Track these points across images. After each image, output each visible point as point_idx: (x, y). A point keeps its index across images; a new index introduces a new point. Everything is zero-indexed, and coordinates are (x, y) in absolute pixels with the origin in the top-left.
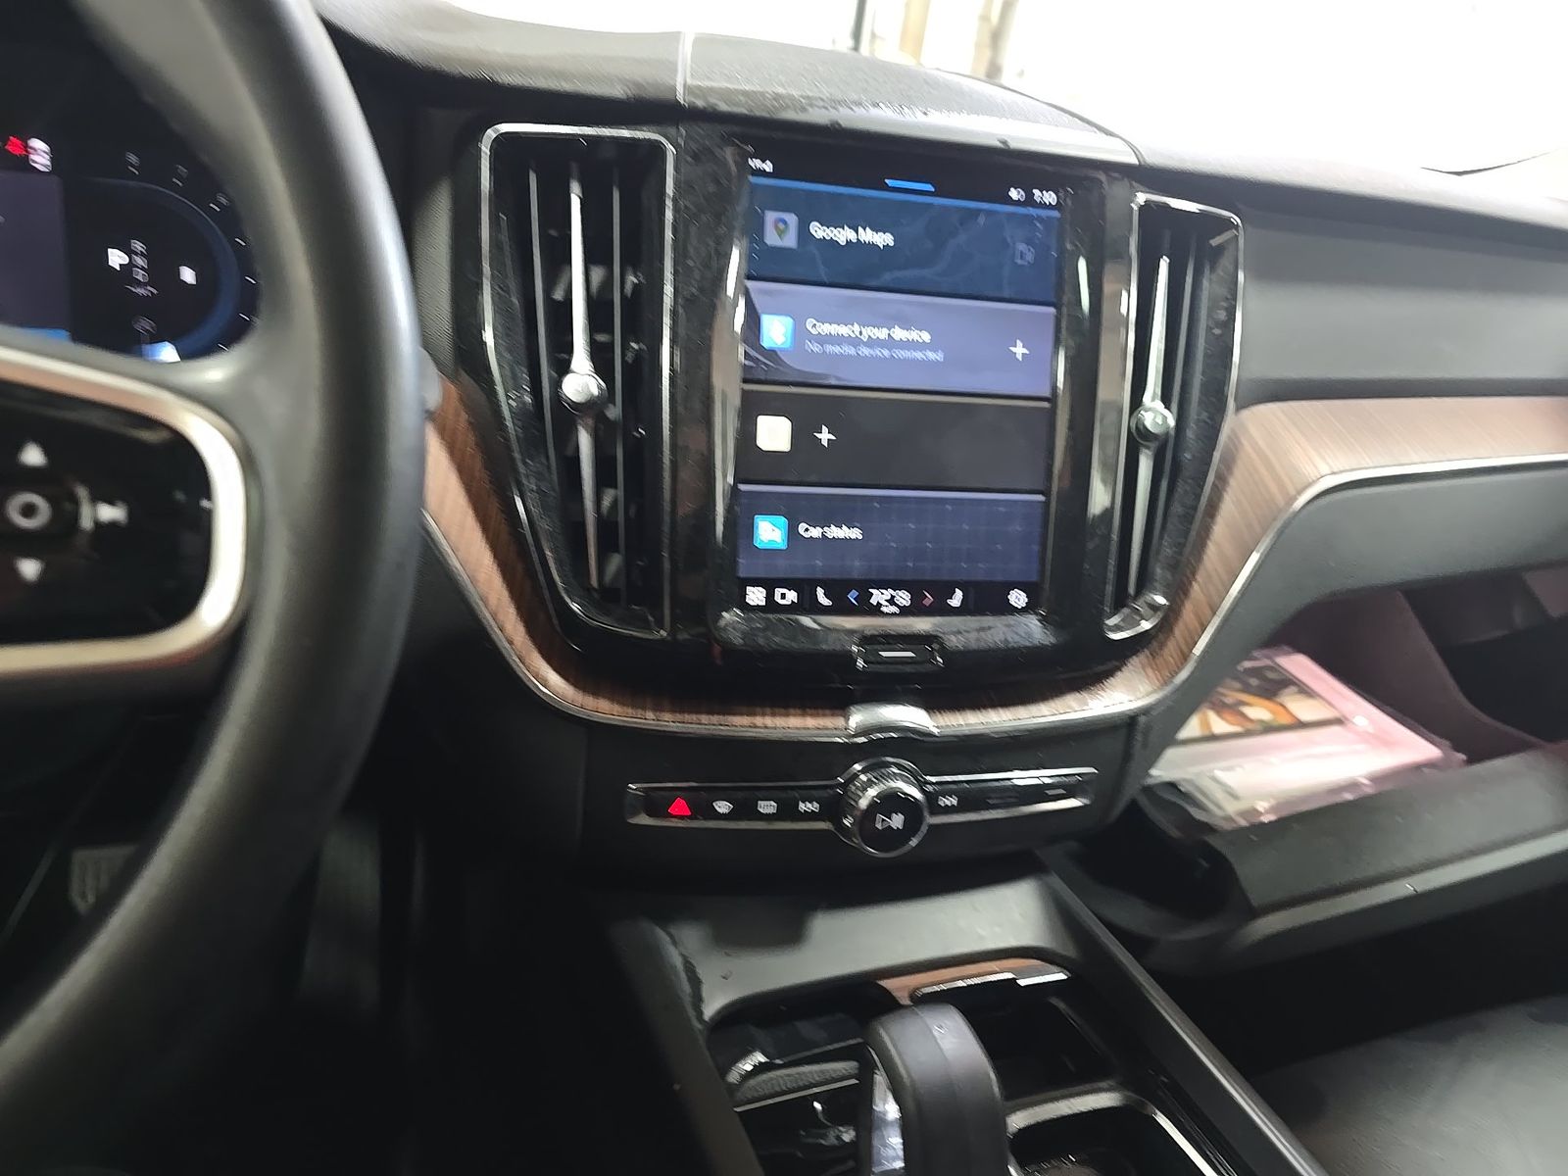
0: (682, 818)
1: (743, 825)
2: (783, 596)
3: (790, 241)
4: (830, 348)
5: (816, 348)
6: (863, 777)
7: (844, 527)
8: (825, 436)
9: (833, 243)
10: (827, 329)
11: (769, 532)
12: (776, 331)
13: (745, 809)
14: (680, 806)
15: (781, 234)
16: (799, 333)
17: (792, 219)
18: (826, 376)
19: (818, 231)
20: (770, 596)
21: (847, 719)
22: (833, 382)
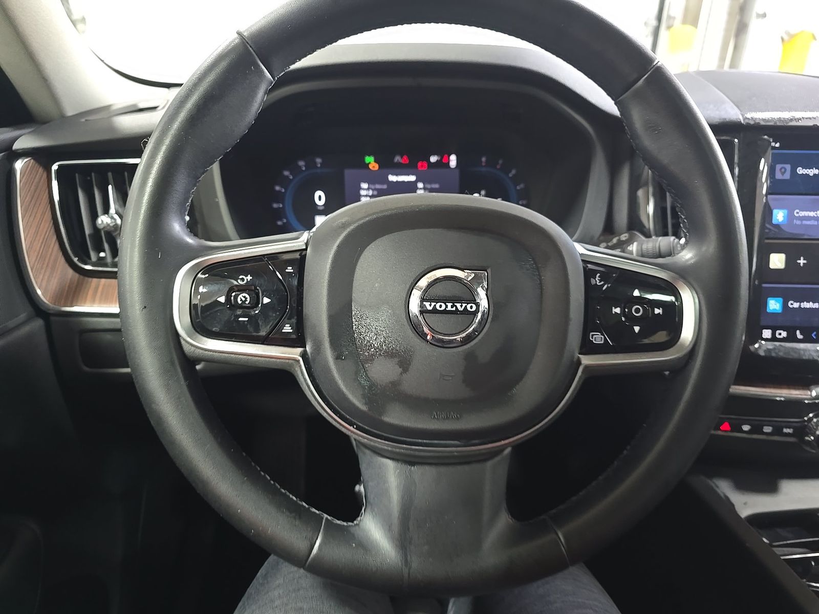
0: (725, 431)
1: (755, 436)
2: (780, 334)
3: (787, 176)
4: (805, 222)
5: (798, 222)
6: (815, 420)
7: (811, 303)
8: (802, 261)
9: (807, 175)
10: (802, 214)
11: (774, 305)
12: (779, 216)
13: (756, 429)
14: (726, 426)
15: (783, 174)
16: (790, 217)
17: (788, 167)
18: (804, 235)
19: (801, 171)
20: (774, 334)
21: (811, 391)
22: (806, 237)
